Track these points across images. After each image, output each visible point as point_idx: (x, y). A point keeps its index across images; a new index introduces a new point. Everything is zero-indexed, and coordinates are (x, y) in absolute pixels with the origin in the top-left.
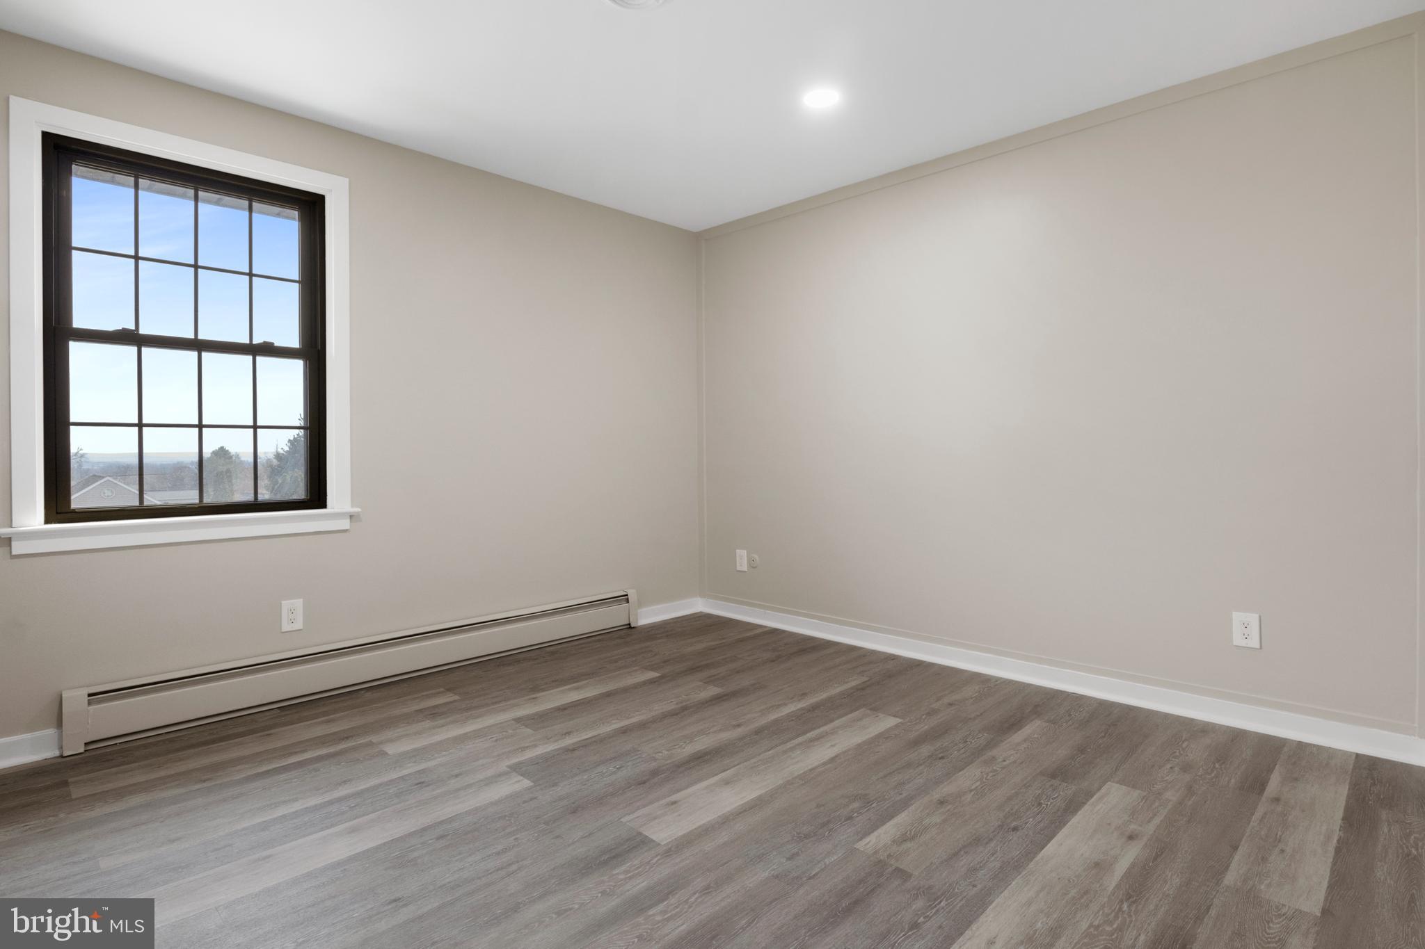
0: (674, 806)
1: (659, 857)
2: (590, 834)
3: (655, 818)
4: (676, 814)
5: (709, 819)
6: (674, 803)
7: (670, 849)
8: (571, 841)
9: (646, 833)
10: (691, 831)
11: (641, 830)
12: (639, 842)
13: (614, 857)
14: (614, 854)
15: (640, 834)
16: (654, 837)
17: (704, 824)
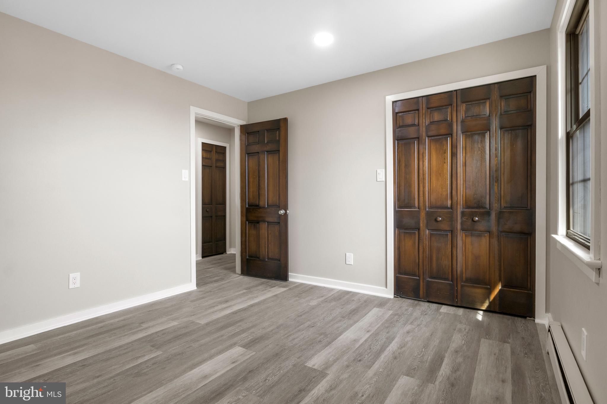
0: (234, 361)
1: (238, 342)
2: (266, 347)
3: (242, 355)
4: (232, 358)
5: (219, 357)
6: (233, 363)
7: (234, 345)
8: (272, 344)
9: (244, 349)
10: (226, 351)
11: (246, 350)
12: (247, 346)
13: (254, 341)
14: (254, 342)
15: (247, 349)
16: (241, 348)
17: (221, 355)
